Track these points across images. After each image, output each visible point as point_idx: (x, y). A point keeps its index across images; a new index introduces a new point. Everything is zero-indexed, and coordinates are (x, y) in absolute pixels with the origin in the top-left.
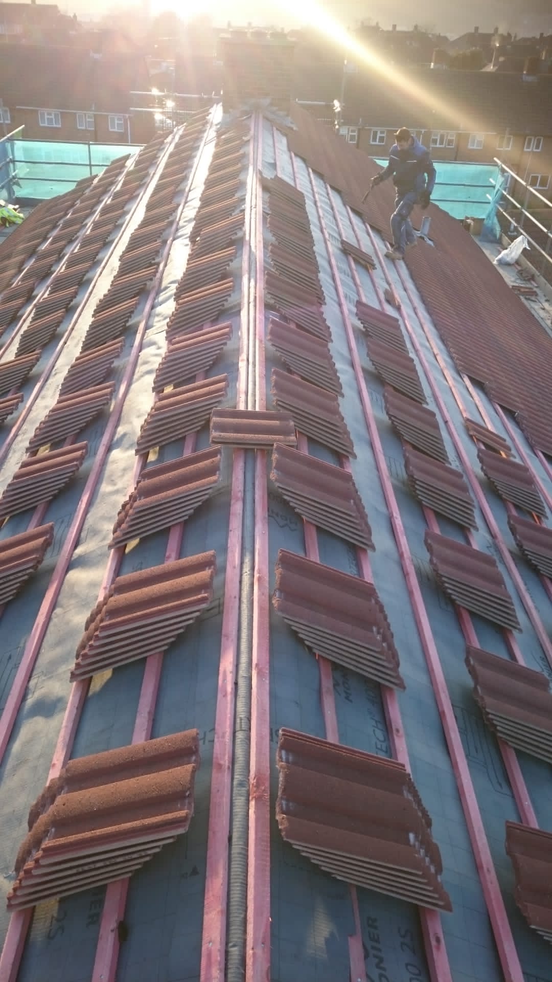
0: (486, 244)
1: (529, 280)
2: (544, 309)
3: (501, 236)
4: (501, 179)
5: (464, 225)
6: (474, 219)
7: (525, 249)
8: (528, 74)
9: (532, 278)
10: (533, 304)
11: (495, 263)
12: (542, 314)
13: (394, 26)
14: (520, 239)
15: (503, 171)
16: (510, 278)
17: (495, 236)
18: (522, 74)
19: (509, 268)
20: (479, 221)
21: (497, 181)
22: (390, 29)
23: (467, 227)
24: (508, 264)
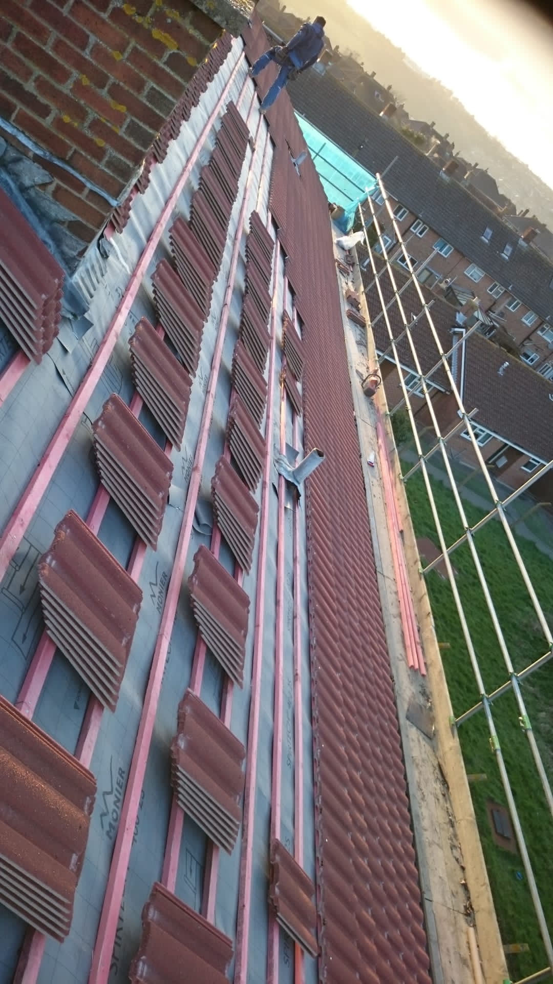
0: (336, 228)
1: (349, 264)
2: (347, 284)
3: (350, 230)
4: (373, 188)
5: (331, 207)
6: (339, 207)
7: (360, 242)
8: (445, 172)
9: (353, 265)
10: (341, 277)
11: (335, 240)
12: (344, 285)
13: (374, 74)
14: (360, 233)
15: (378, 184)
16: (337, 254)
17: (346, 229)
18: (441, 169)
19: (341, 250)
20: (341, 210)
21: (369, 188)
22: (370, 73)
23: (332, 209)
24: (343, 248)
